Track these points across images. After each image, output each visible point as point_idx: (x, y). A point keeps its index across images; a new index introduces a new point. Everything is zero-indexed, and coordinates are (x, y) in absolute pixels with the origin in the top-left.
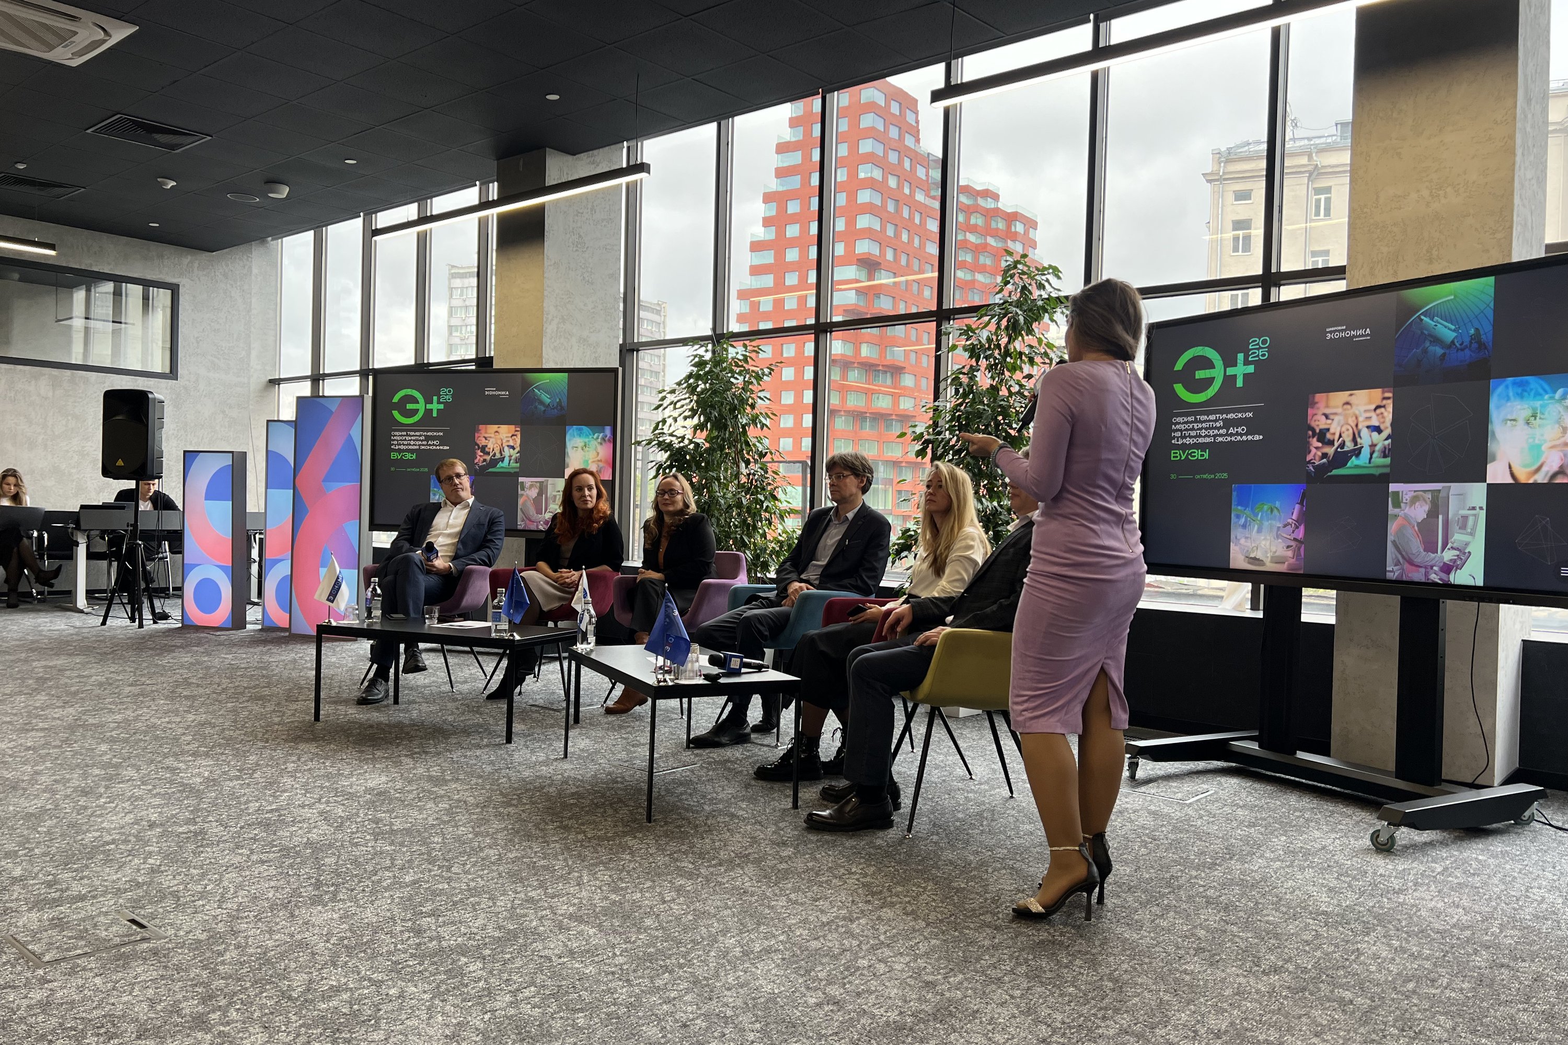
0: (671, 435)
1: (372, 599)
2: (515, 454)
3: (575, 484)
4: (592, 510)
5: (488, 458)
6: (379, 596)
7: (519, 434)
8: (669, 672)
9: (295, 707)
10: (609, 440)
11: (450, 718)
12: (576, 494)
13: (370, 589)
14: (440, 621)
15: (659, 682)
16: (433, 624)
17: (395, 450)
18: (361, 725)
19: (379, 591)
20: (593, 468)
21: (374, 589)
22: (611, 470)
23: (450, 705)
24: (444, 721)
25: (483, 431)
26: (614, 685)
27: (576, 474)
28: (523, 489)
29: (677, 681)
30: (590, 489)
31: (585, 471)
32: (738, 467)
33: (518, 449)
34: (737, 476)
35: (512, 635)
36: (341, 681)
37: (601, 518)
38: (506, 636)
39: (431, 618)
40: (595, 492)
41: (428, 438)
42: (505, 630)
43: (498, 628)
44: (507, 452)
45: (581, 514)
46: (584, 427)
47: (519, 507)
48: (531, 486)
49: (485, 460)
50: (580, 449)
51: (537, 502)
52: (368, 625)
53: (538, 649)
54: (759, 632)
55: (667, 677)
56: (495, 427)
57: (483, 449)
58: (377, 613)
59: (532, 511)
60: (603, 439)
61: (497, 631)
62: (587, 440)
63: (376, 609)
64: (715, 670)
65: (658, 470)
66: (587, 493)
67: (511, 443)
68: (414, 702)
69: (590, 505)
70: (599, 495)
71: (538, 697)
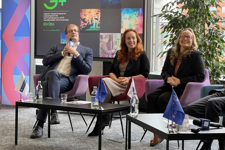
0: (171, 12)
1: (39, 90)
2: (98, 22)
3: (127, 36)
4: (134, 49)
5: (86, 24)
6: (41, 89)
7: (100, 13)
8: (174, 127)
9: (6, 138)
10: (141, 15)
11: (73, 145)
12: (127, 41)
13: (38, 86)
14: (68, 100)
15: (170, 132)
16: (64, 102)
17: (45, 22)
18: (35, 147)
19: (41, 87)
20: (134, 28)
21: (39, 86)
22: (142, 29)
23: (73, 139)
24: (70, 146)
25: (84, 12)
26: (146, 132)
27: (127, 32)
28: (102, 38)
29: (178, 132)
30: (134, 38)
31: (131, 30)
32: (204, 26)
33: (99, 20)
34: (204, 31)
35: (100, 108)
36: (25, 127)
37: (139, 52)
38: (98, 108)
39: (64, 99)
40: (136, 40)
41: (59, 16)
42: (97, 106)
43: (94, 104)
44: (95, 21)
45: (129, 50)
46: (129, 9)
47: (100, 47)
48: (106, 37)
49: (84, 25)
50: (128, 19)
51: (108, 45)
52: (37, 102)
53: (110, 114)
54: (217, 108)
55: (174, 130)
56: (89, 10)
57: (84, 20)
58: (41, 97)
59: (106, 49)
60: (139, 14)
61: (94, 106)
62: (131, 15)
63: (40, 95)
64: (196, 127)
65: (165, 29)
66: (132, 40)
67: (96, 17)
68: (56, 137)
69: (134, 46)
70: (138, 41)
71: (111, 136)
